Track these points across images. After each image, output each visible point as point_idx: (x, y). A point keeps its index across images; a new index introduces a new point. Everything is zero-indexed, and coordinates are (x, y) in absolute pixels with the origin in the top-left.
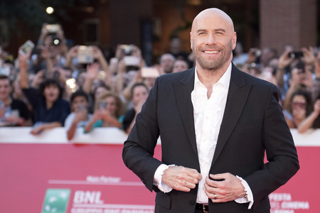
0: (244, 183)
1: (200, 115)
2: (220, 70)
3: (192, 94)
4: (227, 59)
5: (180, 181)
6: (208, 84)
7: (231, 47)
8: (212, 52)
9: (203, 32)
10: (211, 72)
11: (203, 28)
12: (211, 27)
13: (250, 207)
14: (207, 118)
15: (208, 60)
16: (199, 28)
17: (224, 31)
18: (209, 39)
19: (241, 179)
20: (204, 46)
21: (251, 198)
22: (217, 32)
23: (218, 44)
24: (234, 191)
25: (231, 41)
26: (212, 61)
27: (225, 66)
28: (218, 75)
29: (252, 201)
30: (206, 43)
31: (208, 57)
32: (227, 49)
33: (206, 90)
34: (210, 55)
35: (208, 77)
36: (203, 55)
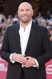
0: (35, 60)
1: (22, 38)
2: (28, 23)
3: (19, 31)
4: (30, 19)
5: (17, 59)
7: (31, 15)
10: (25, 23)
11: (22, 9)
12: (25, 9)
13: (38, 68)
14: (24, 38)
16: (21, 9)
17: (29, 9)
18: (24, 12)
19: (34, 58)
21: (38, 65)
22: (27, 10)
23: (27, 14)
24: (32, 63)
25: (31, 13)
27: (29, 21)
29: (38, 66)
31: (24, 18)
33: (24, 29)
35: (24, 25)
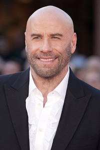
2: (57, 78)
3: (27, 100)
6: (44, 91)
8: (48, 60)
9: (38, 37)
10: (47, 80)
12: (46, 31)
14: (40, 130)
15: (43, 69)
16: (34, 32)
17: (61, 35)
18: (43, 46)
20: (38, 53)
22: (53, 36)
23: (55, 51)
26: (47, 69)
27: (62, 73)
28: (55, 83)
30: (41, 49)
31: (44, 65)
32: (65, 56)
34: (45, 63)
36: (38, 62)
